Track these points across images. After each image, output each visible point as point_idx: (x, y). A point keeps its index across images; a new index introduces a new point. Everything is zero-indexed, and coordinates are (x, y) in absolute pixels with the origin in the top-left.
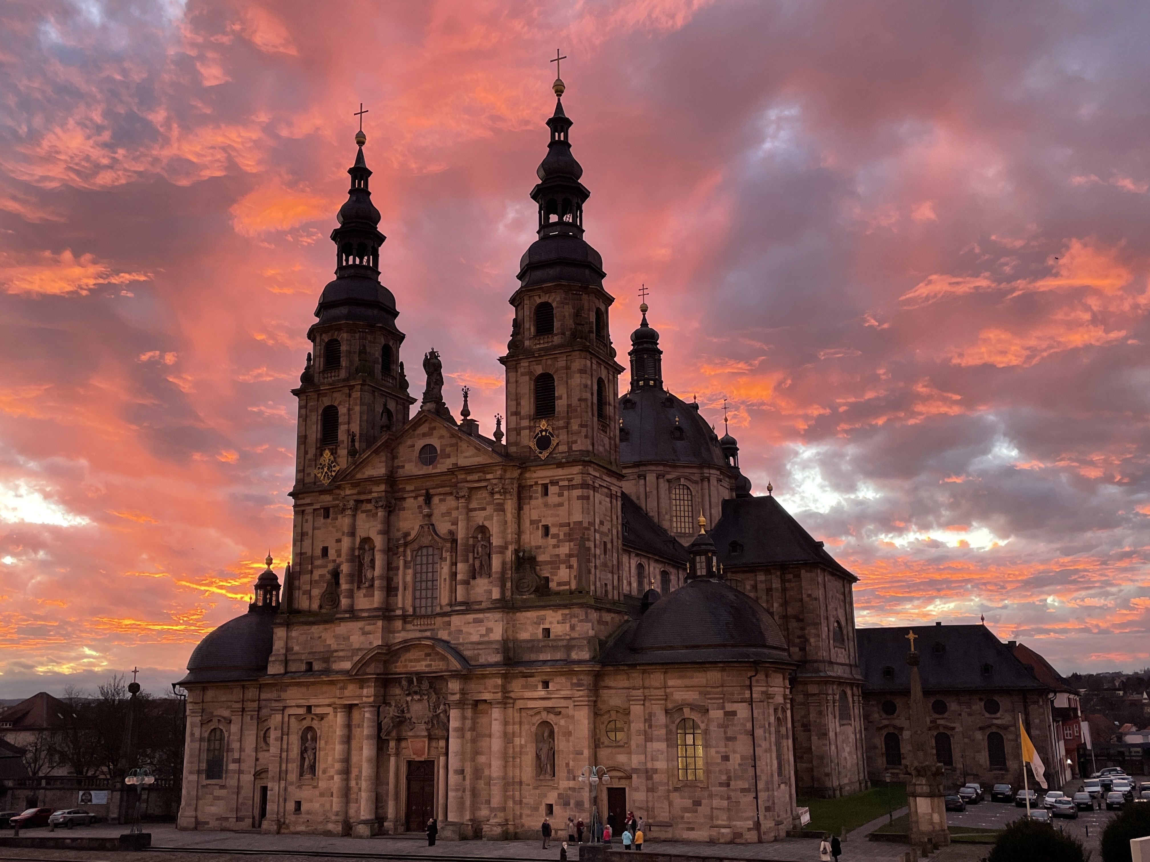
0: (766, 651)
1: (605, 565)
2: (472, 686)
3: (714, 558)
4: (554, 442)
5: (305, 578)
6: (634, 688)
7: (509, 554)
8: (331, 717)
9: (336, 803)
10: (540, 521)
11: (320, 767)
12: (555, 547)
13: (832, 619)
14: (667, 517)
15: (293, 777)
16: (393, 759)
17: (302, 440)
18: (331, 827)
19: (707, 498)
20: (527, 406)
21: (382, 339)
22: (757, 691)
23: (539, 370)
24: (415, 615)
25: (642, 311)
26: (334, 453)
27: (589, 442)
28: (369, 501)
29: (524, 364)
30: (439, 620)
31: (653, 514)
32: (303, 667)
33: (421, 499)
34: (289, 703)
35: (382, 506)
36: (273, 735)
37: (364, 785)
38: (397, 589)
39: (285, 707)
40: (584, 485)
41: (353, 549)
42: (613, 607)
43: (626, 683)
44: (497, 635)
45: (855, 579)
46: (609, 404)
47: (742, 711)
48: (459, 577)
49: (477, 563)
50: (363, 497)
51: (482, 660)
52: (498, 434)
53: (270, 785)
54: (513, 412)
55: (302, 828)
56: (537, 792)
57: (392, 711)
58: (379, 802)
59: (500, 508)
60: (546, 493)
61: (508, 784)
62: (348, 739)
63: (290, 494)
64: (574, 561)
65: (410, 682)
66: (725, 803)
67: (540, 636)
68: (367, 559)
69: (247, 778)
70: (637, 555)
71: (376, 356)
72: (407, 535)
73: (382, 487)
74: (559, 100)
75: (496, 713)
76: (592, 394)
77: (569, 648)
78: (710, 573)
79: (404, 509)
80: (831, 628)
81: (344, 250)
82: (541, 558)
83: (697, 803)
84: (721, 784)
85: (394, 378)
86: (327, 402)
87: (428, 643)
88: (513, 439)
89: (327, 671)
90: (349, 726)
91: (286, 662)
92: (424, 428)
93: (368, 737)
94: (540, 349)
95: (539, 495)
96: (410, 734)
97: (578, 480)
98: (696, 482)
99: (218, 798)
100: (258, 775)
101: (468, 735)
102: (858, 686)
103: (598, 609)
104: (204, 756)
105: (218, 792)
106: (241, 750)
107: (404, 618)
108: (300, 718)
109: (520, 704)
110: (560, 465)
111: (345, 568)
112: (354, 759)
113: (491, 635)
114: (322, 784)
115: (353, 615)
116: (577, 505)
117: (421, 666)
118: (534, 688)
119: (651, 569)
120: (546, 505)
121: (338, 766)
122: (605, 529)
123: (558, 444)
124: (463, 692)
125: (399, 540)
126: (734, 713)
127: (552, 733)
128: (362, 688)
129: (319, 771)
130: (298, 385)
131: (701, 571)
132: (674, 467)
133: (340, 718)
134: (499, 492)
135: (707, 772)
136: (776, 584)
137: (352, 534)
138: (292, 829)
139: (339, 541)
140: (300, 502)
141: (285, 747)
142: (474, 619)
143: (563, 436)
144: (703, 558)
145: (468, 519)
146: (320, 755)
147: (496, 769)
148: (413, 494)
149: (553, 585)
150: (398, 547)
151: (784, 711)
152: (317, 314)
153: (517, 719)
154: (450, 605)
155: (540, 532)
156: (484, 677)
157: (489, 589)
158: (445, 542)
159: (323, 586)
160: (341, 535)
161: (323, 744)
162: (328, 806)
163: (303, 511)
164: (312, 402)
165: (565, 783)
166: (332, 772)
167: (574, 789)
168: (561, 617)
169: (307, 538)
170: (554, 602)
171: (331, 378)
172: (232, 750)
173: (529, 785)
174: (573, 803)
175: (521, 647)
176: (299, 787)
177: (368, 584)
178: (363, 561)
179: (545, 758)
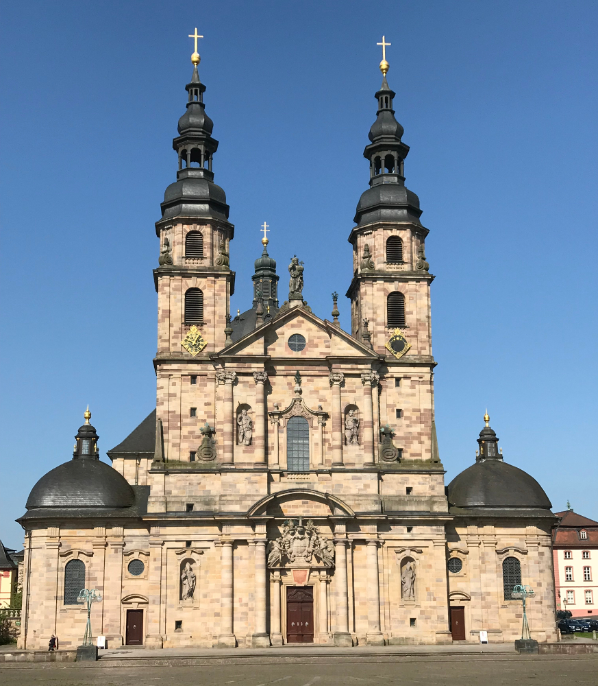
4: (407, 346)
6: (472, 535)
7: (376, 429)
8: (212, 550)
10: (395, 406)
11: (201, 592)
12: (408, 426)
15: (173, 600)
16: (277, 585)
24: (290, 471)
26: (201, 328)
30: (313, 476)
32: (184, 508)
33: (292, 379)
34: (169, 538)
36: (152, 565)
38: (271, 448)
39: (164, 542)
41: (230, 412)
43: (464, 531)
44: (373, 490)
49: (348, 434)
50: (244, 371)
51: (360, 509)
53: (150, 607)
56: (403, 609)
60: (397, 385)
66: (540, 615)
67: (404, 492)
69: (113, 603)
72: (279, 406)
73: (261, 365)
75: (371, 551)
77: (431, 503)
79: (275, 384)
82: (398, 433)
83: (519, 616)
90: (232, 558)
91: (166, 503)
92: (294, 321)
95: (393, 385)
100: (125, 600)
101: (350, 566)
104: (62, 584)
105: (80, 616)
106: (105, 579)
107: (281, 472)
108: (179, 551)
109: (388, 543)
110: (413, 364)
113: (368, 489)
114: (203, 607)
115: (235, 467)
118: (401, 532)
120: (400, 394)
123: (410, 348)
124: (347, 533)
126: (542, 554)
127: (412, 566)
128: (253, 527)
129: (200, 597)
133: (226, 552)
137: (230, 400)
139: (210, 404)
140: (166, 367)
141: (164, 575)
142: (353, 476)
143: (414, 343)
145: (340, 398)
146: (201, 583)
148: (284, 373)
150: (273, 415)
153: (386, 555)
154: (324, 465)
155: (395, 414)
156: (362, 521)
157: (358, 455)
158: (317, 414)
159: (193, 441)
160: (211, 399)
161: (202, 572)
162: (211, 624)
163: (170, 375)
164: (176, 282)
165: (425, 603)
166: (216, 596)
167: (434, 607)
168: (421, 480)
169: (175, 400)
170: (415, 467)
171: (193, 264)
172: (95, 579)
173: (396, 604)
174: (434, 617)
175: (389, 500)
176: (180, 609)
177: (248, 443)
178: (240, 423)
179: (408, 584)
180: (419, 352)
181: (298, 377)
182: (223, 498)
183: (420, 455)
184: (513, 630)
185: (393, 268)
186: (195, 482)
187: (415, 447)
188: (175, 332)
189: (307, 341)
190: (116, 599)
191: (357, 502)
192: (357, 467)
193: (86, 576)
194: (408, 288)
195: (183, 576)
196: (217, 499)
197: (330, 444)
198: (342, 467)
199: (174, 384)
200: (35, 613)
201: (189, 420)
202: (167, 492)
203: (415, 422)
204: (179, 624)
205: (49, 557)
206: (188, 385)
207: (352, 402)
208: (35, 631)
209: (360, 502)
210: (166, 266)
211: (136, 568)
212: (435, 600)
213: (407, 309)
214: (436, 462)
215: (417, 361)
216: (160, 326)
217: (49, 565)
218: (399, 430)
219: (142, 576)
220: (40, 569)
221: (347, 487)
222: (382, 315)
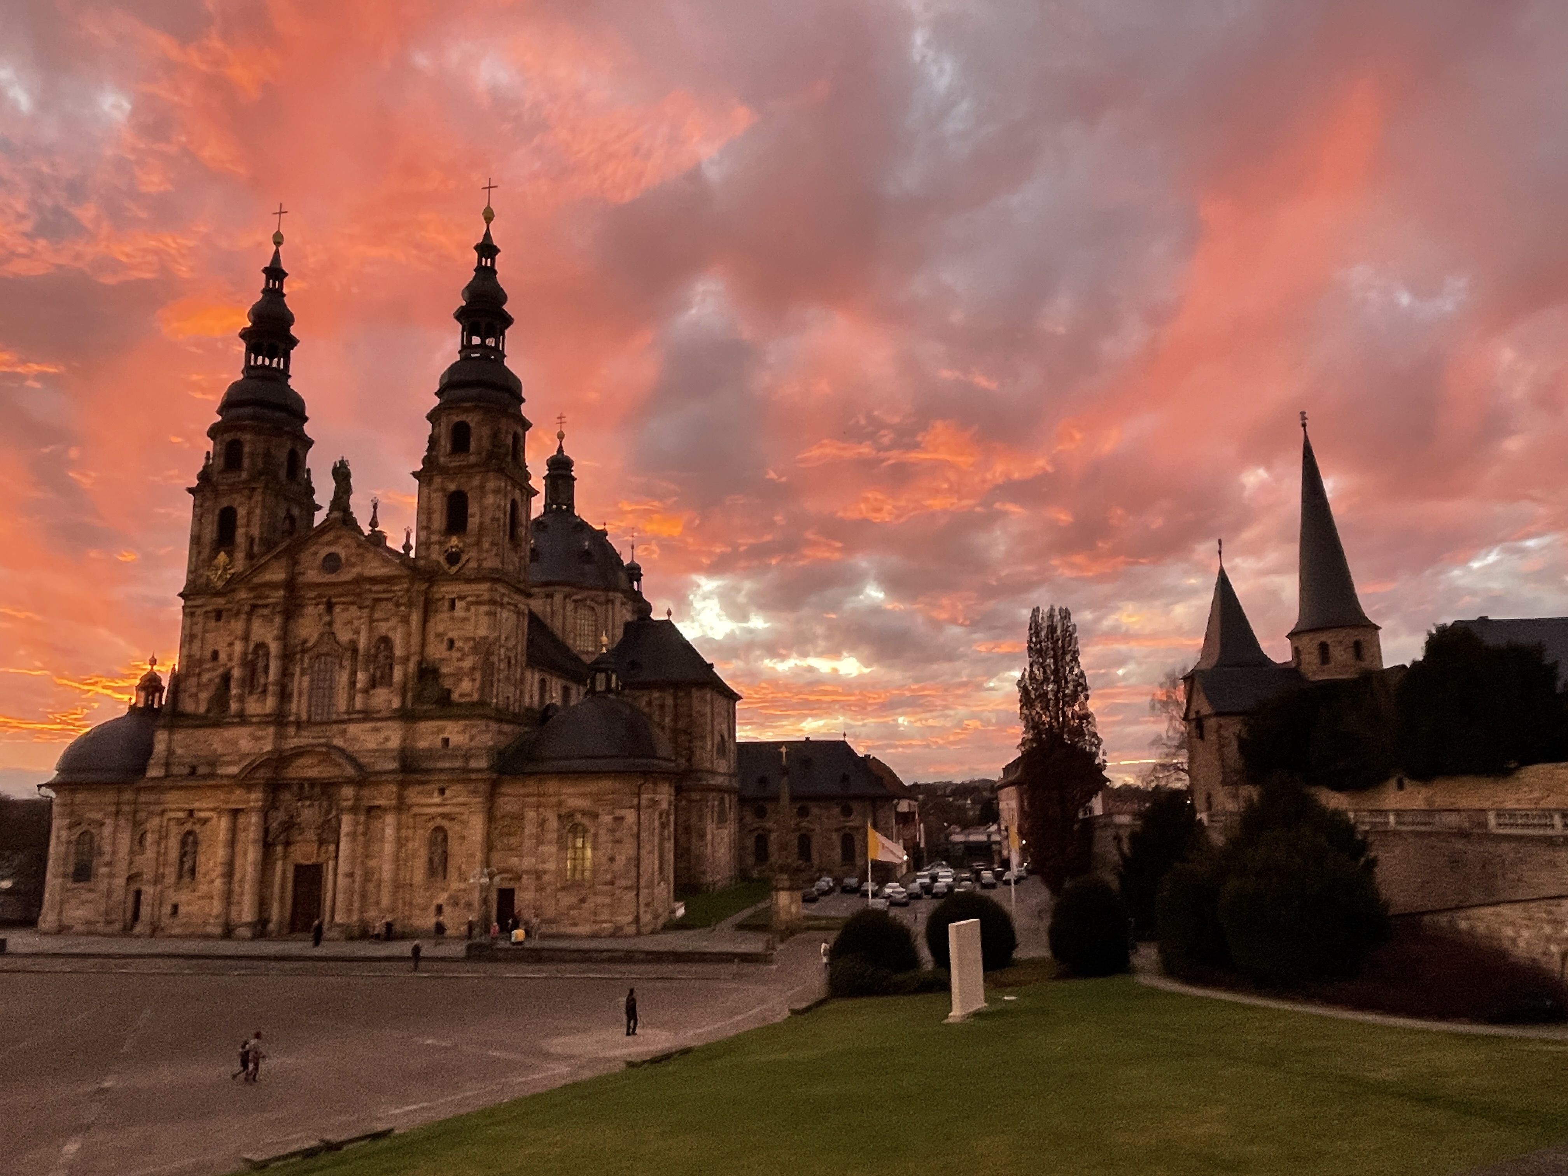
0: (655, 762)
1: (507, 678)
2: (366, 792)
3: (614, 677)
4: (464, 558)
5: (193, 681)
6: (528, 796)
7: (412, 666)
8: (214, 821)
9: (216, 907)
10: (446, 634)
11: (201, 869)
12: (459, 659)
13: (716, 734)
14: (572, 635)
15: (170, 879)
16: (279, 863)
17: (196, 540)
18: (209, 929)
19: (610, 619)
20: (439, 521)
21: (289, 443)
22: (645, 798)
23: (452, 487)
24: (310, 722)
25: (559, 438)
26: (230, 554)
27: (499, 559)
28: (266, 606)
29: (438, 480)
30: (335, 728)
31: (558, 633)
32: (186, 771)
33: (322, 607)
35: (279, 612)
36: (150, 838)
37: (247, 887)
38: (291, 695)
39: (164, 812)
40: (492, 602)
41: (245, 654)
42: (514, 719)
43: (522, 791)
44: (395, 742)
45: (740, 698)
46: (522, 525)
47: (630, 816)
48: (358, 686)
49: (378, 674)
50: (260, 602)
51: (378, 767)
52: (407, 547)
53: (145, 888)
54: (424, 525)
55: (177, 931)
56: (428, 894)
57: (281, 816)
58: (262, 904)
59: (406, 620)
60: (453, 607)
61: (398, 886)
62: (232, 843)
63: (180, 595)
64: (478, 675)
65: (302, 787)
66: (607, 900)
67: (438, 743)
68: (261, 664)
69: (120, 881)
70: (541, 670)
71: (282, 460)
72: (305, 642)
73: (281, 593)
74: (488, 227)
75: (390, 819)
76: (505, 515)
77: (467, 757)
78: (609, 690)
79: (302, 616)
80: (716, 742)
81: (254, 348)
82: (445, 670)
83: (583, 901)
84: (606, 883)
85: (299, 484)
86: (224, 503)
87: (324, 749)
88: (423, 553)
89: (212, 775)
90: (233, 830)
91: (167, 765)
92: (330, 536)
93: (255, 842)
94: (455, 467)
95: (445, 608)
96: (299, 838)
97: (486, 596)
98: (600, 604)
99: (84, 903)
100: (131, 879)
101: (361, 838)
102: (735, 793)
103: (499, 720)
104: (72, 860)
105: (85, 896)
106: (114, 853)
107: (298, 724)
108: (181, 822)
109: (415, 810)
110: (468, 581)
111: (236, 673)
112: (239, 862)
114: (203, 888)
115: (243, 719)
116: (484, 621)
117: (313, 773)
118: (430, 795)
119: (553, 683)
120: (452, 619)
121: (219, 870)
122: (511, 644)
123: (468, 561)
124: (357, 798)
125: (296, 646)
126: (622, 819)
127: (445, 838)
128: (250, 792)
129: (199, 876)
130: (194, 483)
131: (600, 687)
132: (582, 588)
133: (224, 823)
134: (404, 604)
135: (594, 872)
136: (670, 701)
137: (246, 638)
138: (168, 932)
139: (231, 644)
140: (190, 603)
141: (162, 850)
143: (473, 553)
144: (603, 675)
145: (371, 630)
146: (201, 858)
147: (387, 871)
148: (314, 602)
149: (455, 697)
150: (295, 654)
151: (668, 815)
152: (219, 412)
153: (411, 825)
154: (348, 712)
155: (445, 645)
156: (378, 784)
157: (386, 699)
158: (346, 650)
159: (210, 691)
161: (204, 848)
162: (207, 909)
164: (210, 502)
165: (456, 885)
166: (213, 875)
167: (464, 890)
168: (462, 728)
169: (196, 641)
170: (454, 712)
172: (104, 854)
173: (420, 887)
174: (462, 903)
175: (417, 755)
176: (178, 890)
177: (261, 689)
178: (256, 666)
179: (437, 860)
180: (480, 565)
181: (330, 607)
182: (225, 758)
183: (471, 695)
184: (573, 919)
185: (457, 461)
186: (202, 740)
189: (343, 561)
190: (125, 877)
191: (374, 759)
192: (382, 714)
193: (96, 850)
194: (472, 484)
196: (219, 758)
199: (196, 623)
201: (208, 666)
202: (170, 752)
203: (466, 654)
206: (212, 624)
207: (384, 634)
209: (377, 759)
212: (465, 881)
213: (470, 511)
215: (476, 576)
218: (448, 665)
221: (364, 740)
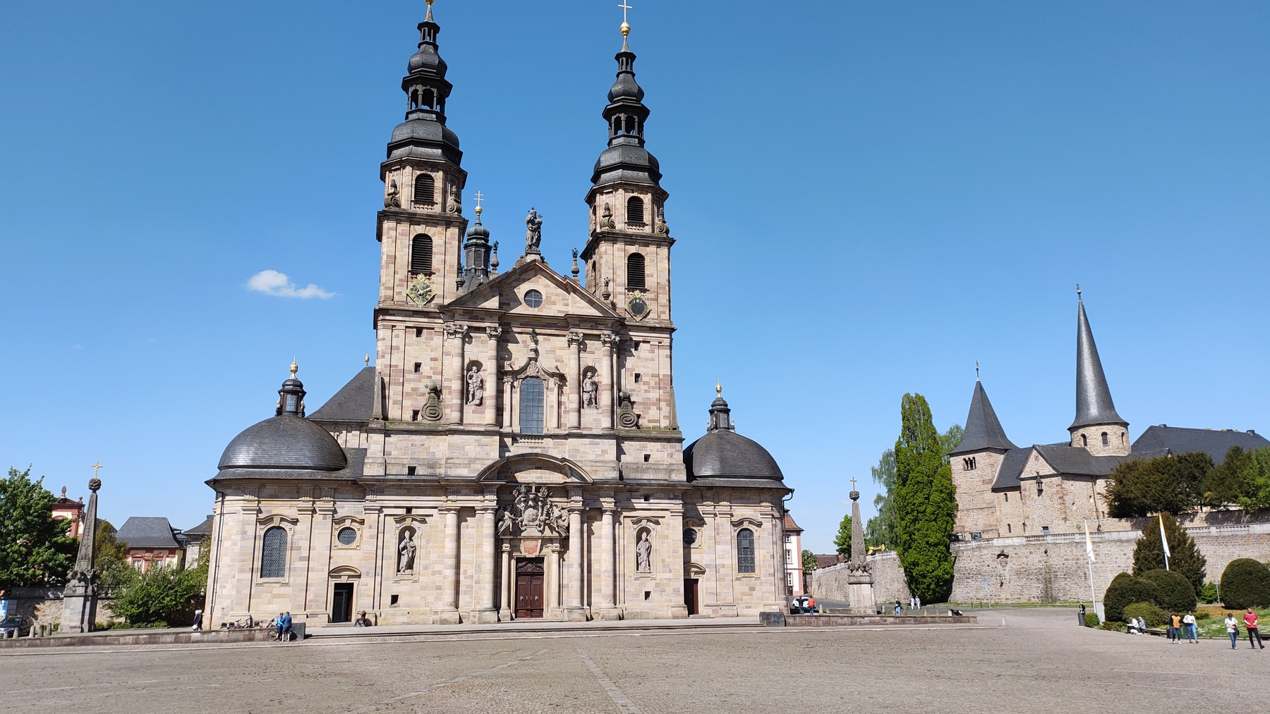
2: (588, 496)
4: (647, 309)
5: (396, 389)
6: (707, 505)
7: (615, 392)
8: (437, 518)
12: (646, 391)
15: (389, 572)
16: (505, 556)
23: (632, 250)
24: (523, 435)
26: (428, 278)
28: (480, 329)
30: (548, 441)
32: (406, 471)
33: (526, 335)
34: (387, 503)
35: (495, 336)
38: (503, 409)
39: (380, 510)
43: (700, 501)
56: (638, 582)
61: (615, 576)
64: (663, 404)
65: (529, 490)
67: (641, 458)
69: (320, 575)
72: (512, 364)
73: (496, 319)
75: (607, 520)
77: (668, 470)
79: (515, 341)
82: (636, 399)
83: (752, 589)
86: (420, 229)
90: (458, 526)
91: (385, 464)
92: (529, 275)
95: (632, 349)
96: (523, 534)
99: (278, 596)
100: (334, 572)
101: (585, 535)
104: (259, 554)
105: (277, 590)
106: (311, 548)
107: (513, 435)
108: (400, 520)
109: (625, 513)
112: (463, 556)
113: (606, 455)
114: (424, 579)
115: (465, 428)
123: (649, 311)
124: (583, 501)
125: (505, 367)
127: (648, 537)
128: (482, 492)
133: (448, 519)
137: (461, 355)
140: (390, 317)
141: (380, 543)
142: (590, 442)
143: (654, 306)
145: (579, 359)
148: (519, 330)
149: (643, 421)
150: (506, 374)
153: (622, 525)
154: (558, 428)
155: (633, 378)
157: (597, 419)
158: (553, 375)
159: (416, 399)
160: (438, 354)
161: (424, 542)
162: (431, 599)
163: (393, 326)
164: (404, 227)
165: (661, 575)
166: (437, 568)
167: (669, 580)
168: (659, 447)
169: (398, 353)
170: (654, 434)
171: (423, 210)
172: (299, 549)
173: (631, 577)
174: (669, 590)
175: (627, 467)
176: (396, 582)
177: (478, 402)
178: (470, 381)
179: (644, 555)
180: (659, 316)
181: (534, 335)
182: (450, 461)
184: (746, 603)
185: (633, 230)
186: (418, 443)
187: (653, 413)
188: (400, 280)
189: (544, 297)
190: (323, 571)
191: (594, 468)
192: (595, 432)
193: (289, 545)
194: (649, 252)
195: (401, 546)
196: (443, 462)
197: (566, 408)
198: (579, 431)
199: (397, 336)
200: (225, 587)
201: (413, 376)
202: (386, 453)
203: (653, 388)
204: (395, 599)
205: (245, 523)
206: (413, 338)
207: (590, 364)
208: (223, 609)
209: (598, 468)
210: (393, 209)
211: (346, 535)
212: (670, 571)
213: (647, 272)
214: (675, 429)
215: (657, 325)
216: (383, 272)
217: (244, 533)
218: (637, 395)
219: (353, 545)
220: (233, 537)
221: (584, 452)
222: (622, 276)
